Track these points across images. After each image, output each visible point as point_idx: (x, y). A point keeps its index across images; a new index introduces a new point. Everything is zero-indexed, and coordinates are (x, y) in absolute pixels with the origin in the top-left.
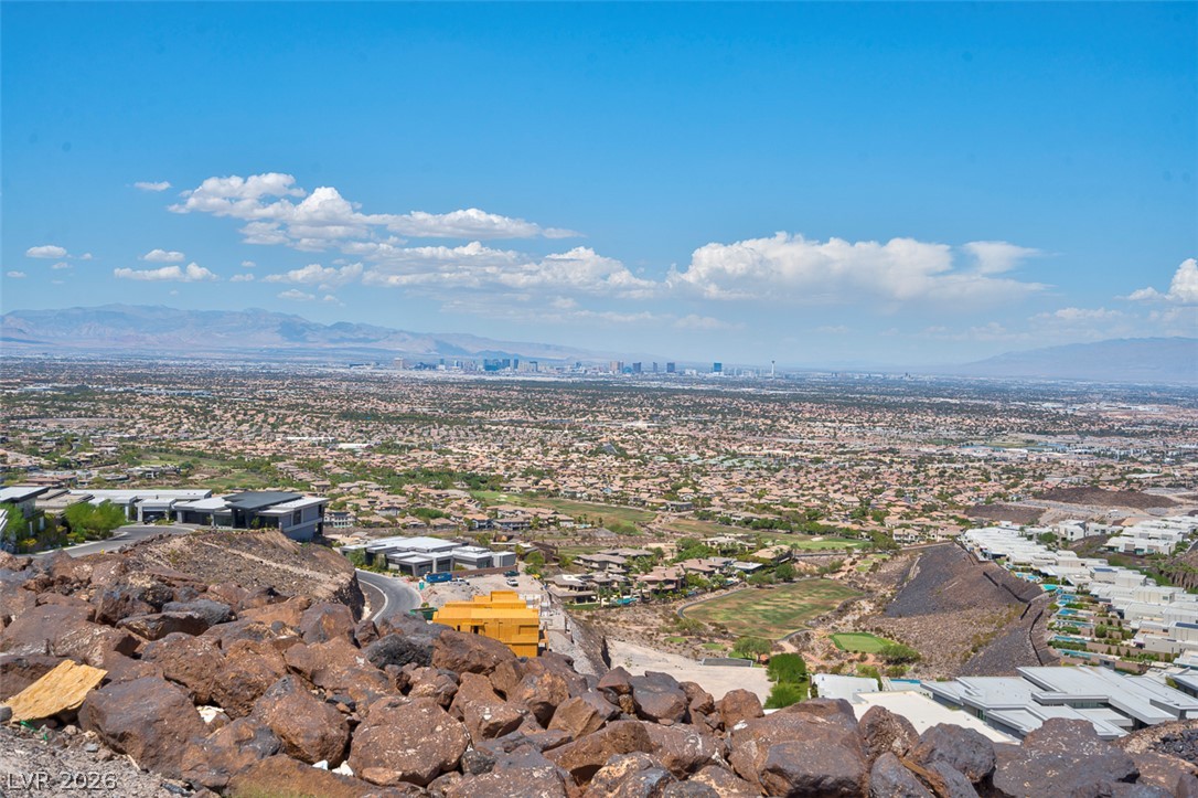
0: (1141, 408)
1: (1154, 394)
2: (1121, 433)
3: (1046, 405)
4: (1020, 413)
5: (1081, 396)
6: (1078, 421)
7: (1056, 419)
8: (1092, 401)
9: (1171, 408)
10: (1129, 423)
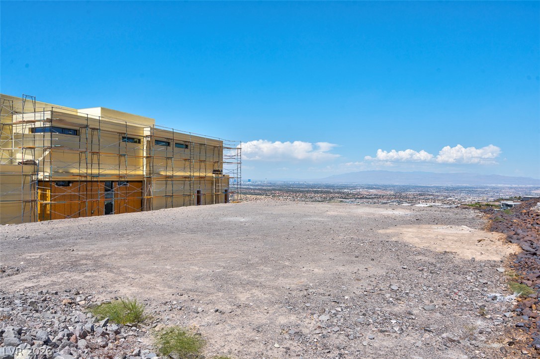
0: (371, 191)
1: (374, 186)
2: (366, 198)
3: (345, 190)
4: (338, 193)
5: (354, 188)
6: (354, 195)
7: (348, 194)
8: (358, 189)
9: (379, 190)
10: (368, 195)
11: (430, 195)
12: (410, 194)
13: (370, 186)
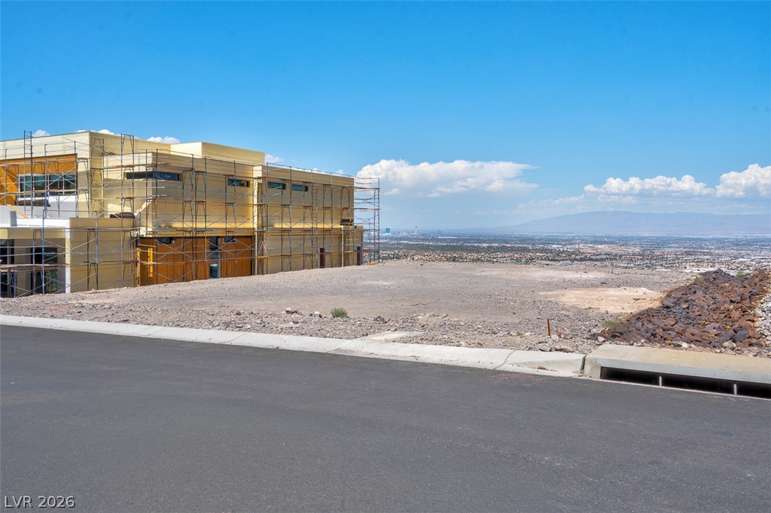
0: (599, 246)
1: (605, 239)
2: (591, 260)
3: (554, 246)
4: (542, 251)
5: (570, 241)
6: (570, 254)
7: (559, 253)
8: (575, 244)
9: (614, 246)
10: (594, 254)
11: (705, 254)
12: (669, 251)
13: (598, 239)
